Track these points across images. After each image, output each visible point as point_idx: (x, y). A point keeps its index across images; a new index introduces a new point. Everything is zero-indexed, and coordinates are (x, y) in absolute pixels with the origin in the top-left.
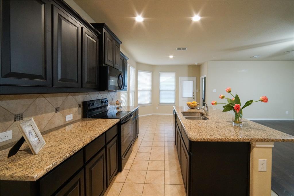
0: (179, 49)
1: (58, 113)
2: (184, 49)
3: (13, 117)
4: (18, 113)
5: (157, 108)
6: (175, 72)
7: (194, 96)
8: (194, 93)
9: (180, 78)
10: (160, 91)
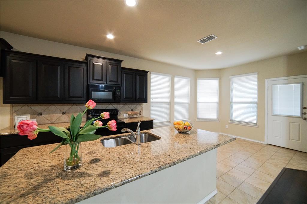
0: (204, 41)
1: (64, 115)
2: (211, 38)
3: (37, 114)
4: (39, 112)
5: (227, 126)
6: (256, 72)
7: (305, 114)
8: (305, 108)
9: (268, 81)
10: (232, 104)
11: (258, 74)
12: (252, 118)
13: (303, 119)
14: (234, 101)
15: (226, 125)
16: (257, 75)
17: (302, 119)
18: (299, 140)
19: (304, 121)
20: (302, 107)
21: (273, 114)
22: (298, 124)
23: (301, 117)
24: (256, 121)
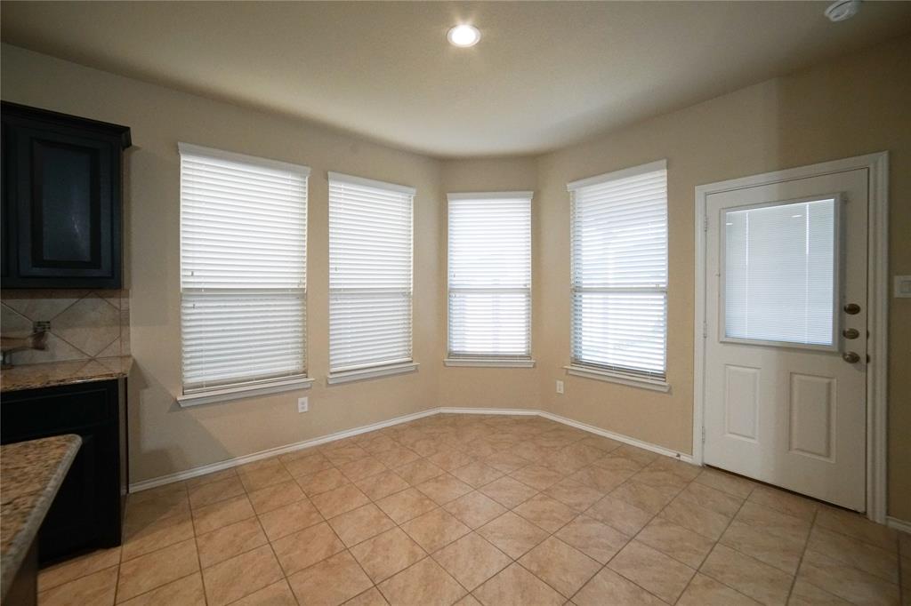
5: (560, 387)
6: (662, 159)
7: (854, 335)
8: (854, 310)
9: (706, 194)
10: (578, 294)
11: (668, 167)
12: (649, 355)
13: (847, 360)
14: (586, 282)
15: (558, 382)
16: (664, 173)
17: (840, 359)
18: (828, 455)
19: (849, 366)
20: (841, 304)
21: (726, 336)
22: (827, 381)
23: (836, 349)
24: (662, 368)
